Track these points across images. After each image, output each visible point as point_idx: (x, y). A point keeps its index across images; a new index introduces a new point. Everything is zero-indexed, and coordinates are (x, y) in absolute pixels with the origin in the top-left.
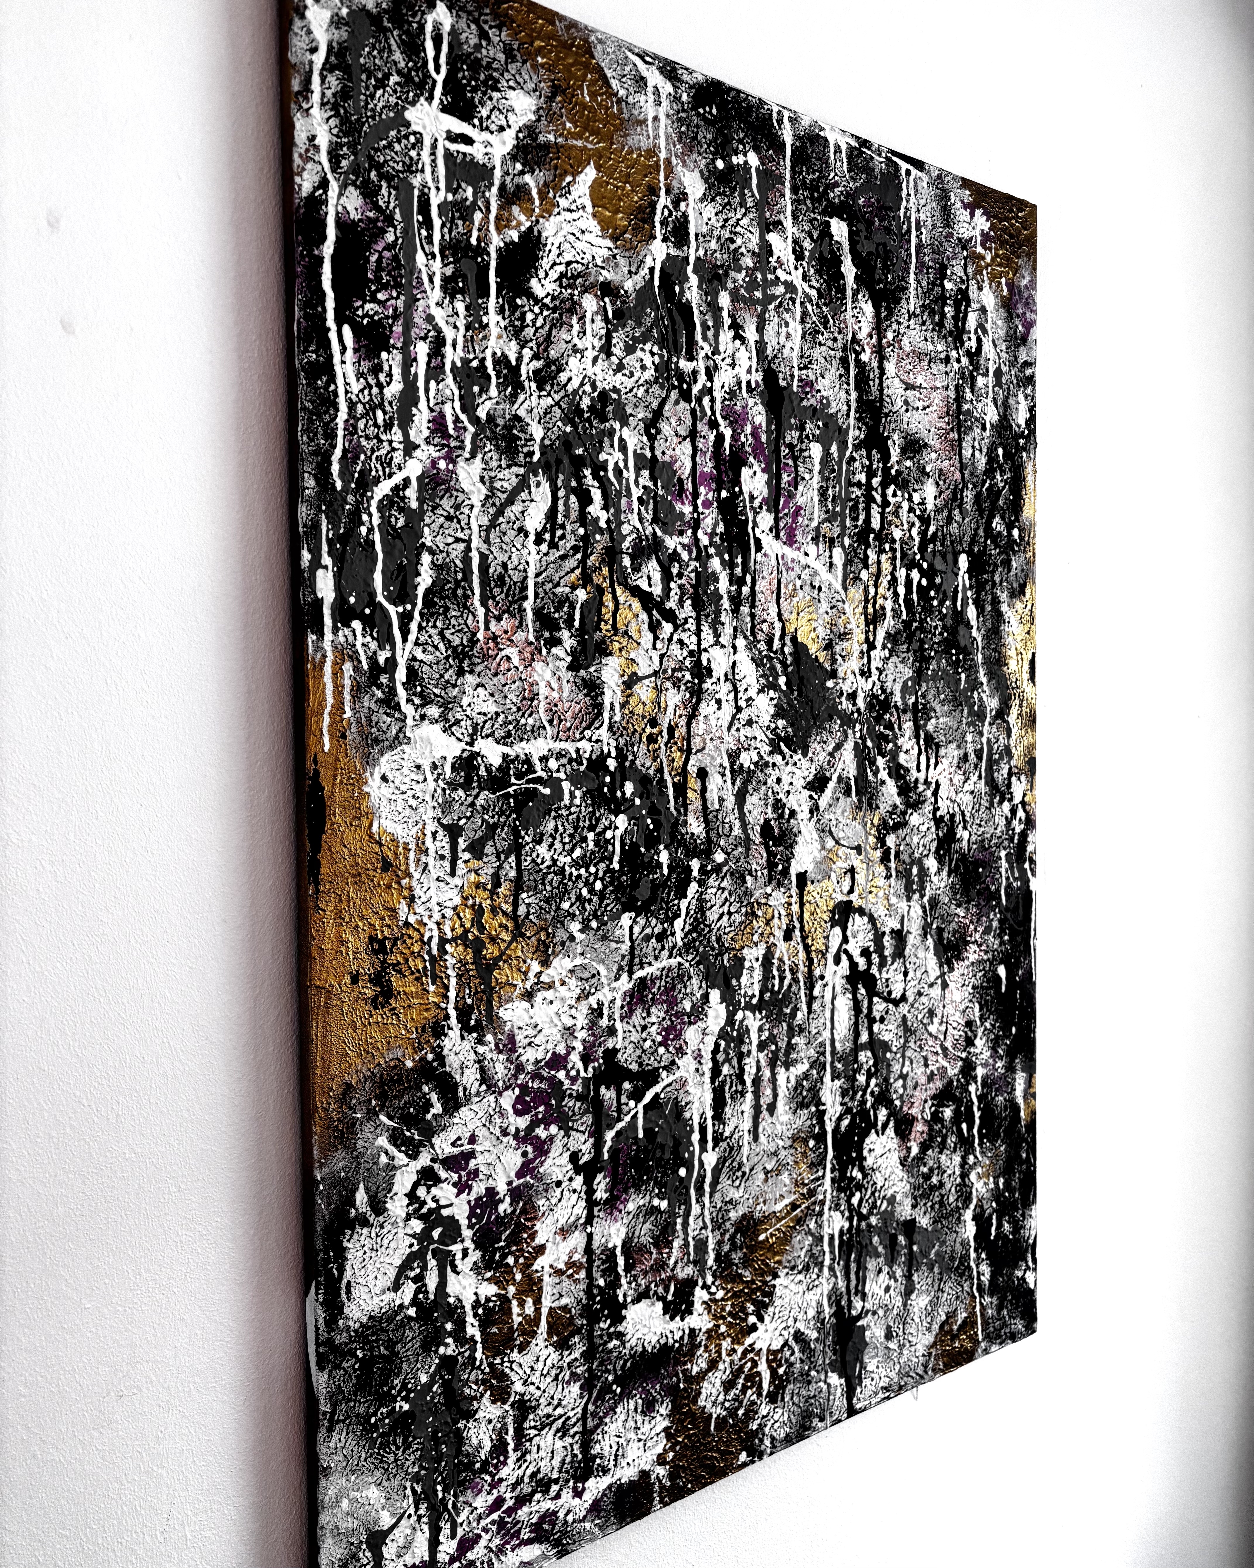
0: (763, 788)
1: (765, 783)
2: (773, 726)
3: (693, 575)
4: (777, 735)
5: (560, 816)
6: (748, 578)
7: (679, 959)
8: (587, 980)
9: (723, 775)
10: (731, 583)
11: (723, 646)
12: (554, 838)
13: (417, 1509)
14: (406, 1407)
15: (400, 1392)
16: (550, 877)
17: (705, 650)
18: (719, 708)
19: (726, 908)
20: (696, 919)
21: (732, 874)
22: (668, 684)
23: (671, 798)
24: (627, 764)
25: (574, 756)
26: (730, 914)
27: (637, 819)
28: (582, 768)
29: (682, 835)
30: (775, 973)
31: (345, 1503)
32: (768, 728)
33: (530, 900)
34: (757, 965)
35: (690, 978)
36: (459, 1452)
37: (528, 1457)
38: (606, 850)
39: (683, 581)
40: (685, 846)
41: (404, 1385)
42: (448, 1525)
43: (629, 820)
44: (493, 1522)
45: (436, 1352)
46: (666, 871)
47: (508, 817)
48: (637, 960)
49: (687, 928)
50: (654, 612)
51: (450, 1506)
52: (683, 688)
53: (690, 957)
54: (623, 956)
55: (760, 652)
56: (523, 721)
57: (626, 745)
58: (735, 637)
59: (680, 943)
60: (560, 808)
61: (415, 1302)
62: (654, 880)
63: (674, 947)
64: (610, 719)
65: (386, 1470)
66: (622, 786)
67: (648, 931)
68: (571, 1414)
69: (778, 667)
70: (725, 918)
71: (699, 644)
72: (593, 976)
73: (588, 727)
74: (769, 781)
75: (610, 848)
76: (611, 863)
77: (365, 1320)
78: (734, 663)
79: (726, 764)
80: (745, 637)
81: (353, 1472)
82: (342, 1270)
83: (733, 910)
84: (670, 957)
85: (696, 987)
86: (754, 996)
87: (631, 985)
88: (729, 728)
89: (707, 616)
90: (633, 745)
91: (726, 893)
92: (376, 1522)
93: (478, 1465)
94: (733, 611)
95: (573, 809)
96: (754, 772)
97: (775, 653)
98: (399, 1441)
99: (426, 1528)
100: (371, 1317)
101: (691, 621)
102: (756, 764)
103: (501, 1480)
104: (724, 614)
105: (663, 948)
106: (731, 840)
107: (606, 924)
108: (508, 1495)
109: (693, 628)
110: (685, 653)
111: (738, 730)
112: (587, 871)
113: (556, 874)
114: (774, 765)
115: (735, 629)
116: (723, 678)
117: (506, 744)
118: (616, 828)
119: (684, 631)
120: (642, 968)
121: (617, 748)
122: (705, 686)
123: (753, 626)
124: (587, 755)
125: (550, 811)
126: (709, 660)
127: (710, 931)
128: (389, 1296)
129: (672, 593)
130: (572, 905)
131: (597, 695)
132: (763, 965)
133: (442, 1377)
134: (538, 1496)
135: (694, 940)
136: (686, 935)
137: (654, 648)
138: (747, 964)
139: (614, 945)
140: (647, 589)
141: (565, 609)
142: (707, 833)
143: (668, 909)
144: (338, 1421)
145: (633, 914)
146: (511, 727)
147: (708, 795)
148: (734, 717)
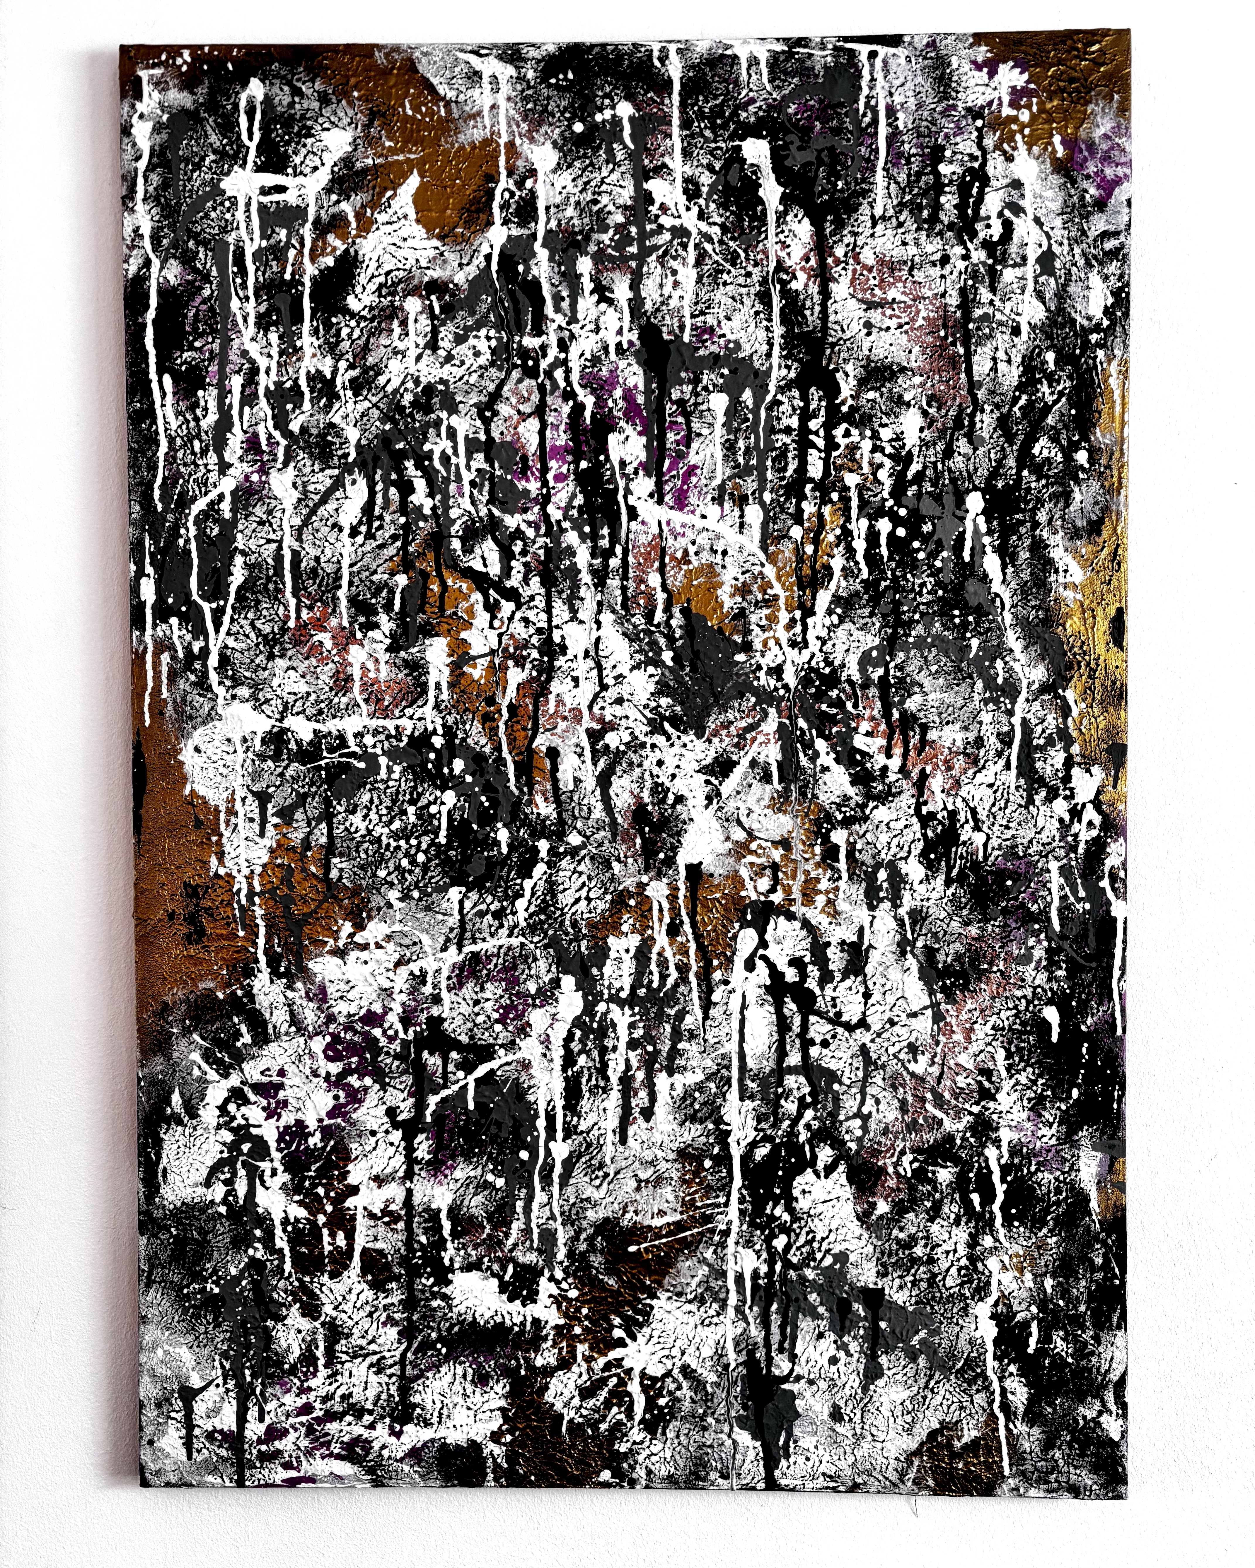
0: (638, 771)
1: (640, 765)
2: (653, 704)
3: (541, 552)
4: (659, 714)
5: (375, 789)
6: (619, 550)
7: (521, 939)
8: (408, 947)
9: (580, 755)
10: (593, 555)
11: (582, 622)
12: (369, 810)
13: (225, 1383)
14: (216, 1290)
15: (211, 1276)
16: (366, 845)
17: (557, 627)
18: (576, 686)
19: (583, 893)
20: (544, 901)
21: (592, 859)
22: (511, 663)
23: (512, 776)
24: (457, 741)
25: (393, 733)
26: (589, 899)
27: (469, 796)
28: (402, 745)
29: (526, 815)
30: (653, 967)
31: (160, 1352)
32: (646, 706)
33: (343, 865)
34: (627, 958)
35: (535, 959)
36: (267, 1348)
37: (339, 1377)
38: (431, 823)
39: (528, 559)
40: (530, 825)
41: (215, 1272)
42: (256, 1408)
43: (458, 796)
44: (302, 1424)
45: (246, 1251)
46: (505, 850)
47: (319, 787)
48: (468, 935)
49: (532, 909)
50: (491, 592)
51: (258, 1391)
52: (528, 666)
53: (536, 939)
54: (452, 930)
55: (635, 626)
56: (336, 700)
57: (456, 723)
58: (599, 612)
59: (523, 924)
60: (376, 781)
61: (225, 1201)
62: (490, 857)
63: (515, 926)
64: (437, 697)
65: (197, 1338)
66: (450, 763)
67: (483, 907)
68: (387, 1355)
69: (662, 641)
70: (583, 903)
71: (550, 621)
72: (415, 944)
73: (410, 706)
74: (646, 764)
75: (436, 822)
76: (437, 836)
77: (179, 1204)
78: (598, 639)
79: (585, 744)
80: (614, 611)
81: (168, 1329)
82: (159, 1157)
83: (592, 895)
84: (510, 935)
85: (543, 970)
86: (622, 989)
87: (461, 958)
88: (590, 707)
89: (560, 592)
90: (464, 723)
91: (584, 878)
92: (187, 1378)
93: (286, 1366)
94: (596, 586)
95: (391, 783)
96: (624, 753)
97: (658, 626)
98: (210, 1318)
99: (234, 1402)
100: (183, 1203)
101: (538, 598)
102: (627, 744)
103: (310, 1389)
104: (583, 589)
105: (501, 926)
106: (590, 823)
107: (430, 895)
108: (317, 1405)
109: (542, 605)
110: (532, 630)
111: (602, 708)
112: (407, 842)
113: (371, 843)
114: (654, 746)
115: (600, 604)
116: (581, 656)
117: (318, 721)
118: (442, 803)
119: (530, 608)
120: (474, 942)
121: (444, 725)
122: (557, 664)
123: (625, 599)
124: (408, 732)
125: (366, 783)
126: (563, 637)
127: (562, 915)
128: (201, 1190)
129: (514, 572)
130: (389, 874)
131: (420, 675)
132: (635, 957)
133: (250, 1275)
134: (349, 1418)
135: (542, 922)
136: (531, 916)
137: (491, 626)
138: (613, 954)
139: (440, 917)
140: (484, 570)
141: (384, 594)
142: (559, 814)
143: (507, 888)
144: (155, 1282)
145: (464, 889)
146: (323, 705)
147: (559, 775)
148: (596, 696)
